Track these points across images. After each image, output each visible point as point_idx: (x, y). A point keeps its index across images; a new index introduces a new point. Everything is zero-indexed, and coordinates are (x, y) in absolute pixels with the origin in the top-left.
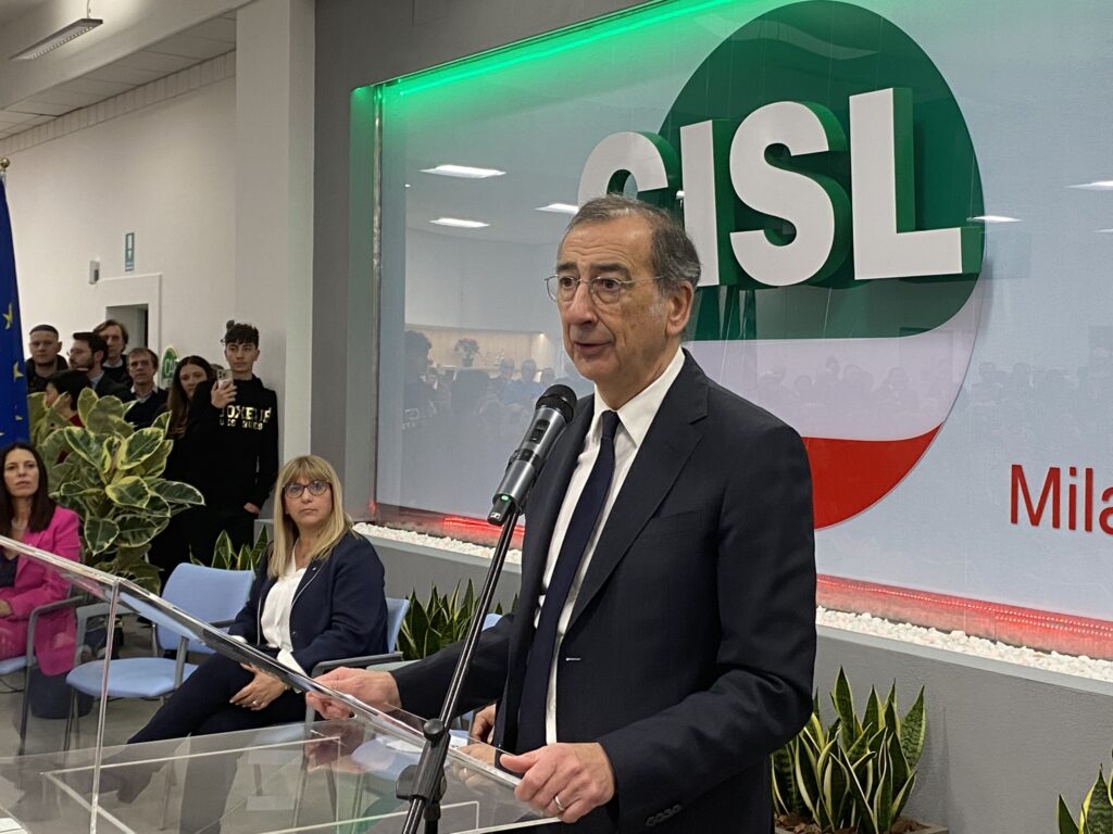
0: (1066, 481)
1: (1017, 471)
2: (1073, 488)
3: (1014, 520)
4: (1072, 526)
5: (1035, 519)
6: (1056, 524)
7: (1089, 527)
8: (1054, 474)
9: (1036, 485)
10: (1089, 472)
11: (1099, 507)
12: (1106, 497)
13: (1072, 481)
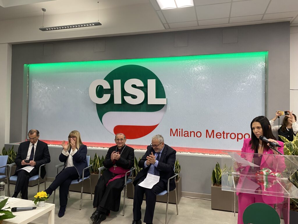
0: (178, 131)
1: (171, 130)
2: (180, 131)
3: (171, 136)
4: (180, 136)
5: (174, 135)
6: (177, 136)
7: (182, 136)
8: (177, 130)
9: (174, 131)
10: (182, 129)
11: (183, 133)
12: (185, 132)
13: (180, 130)
